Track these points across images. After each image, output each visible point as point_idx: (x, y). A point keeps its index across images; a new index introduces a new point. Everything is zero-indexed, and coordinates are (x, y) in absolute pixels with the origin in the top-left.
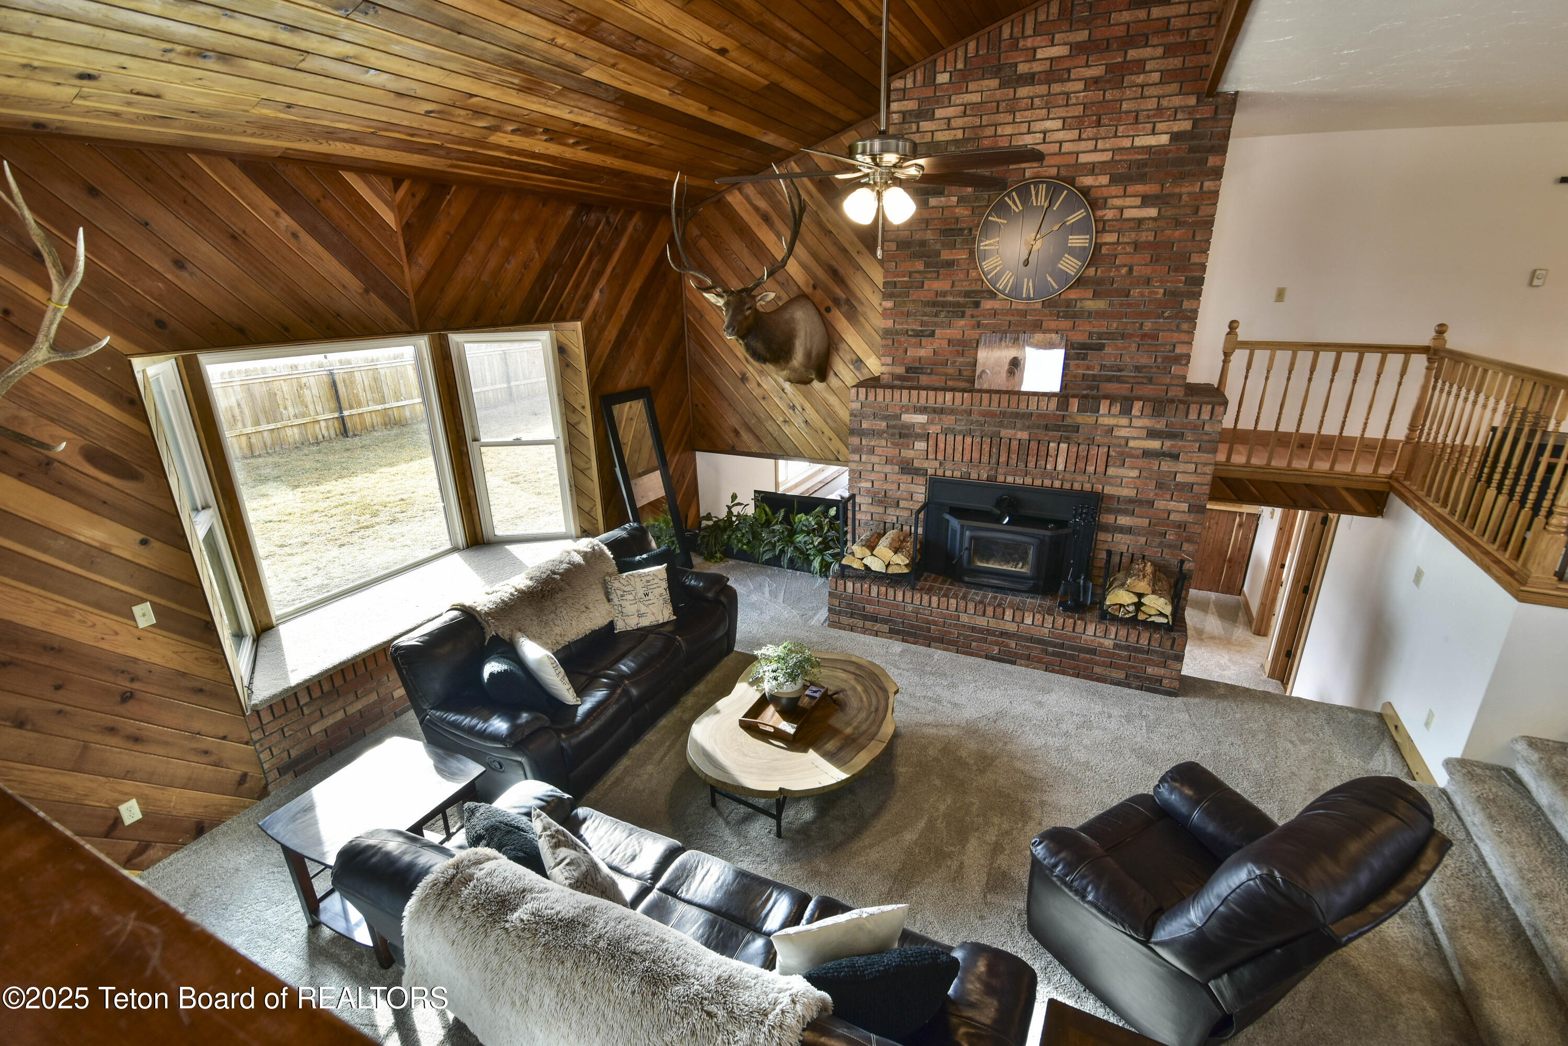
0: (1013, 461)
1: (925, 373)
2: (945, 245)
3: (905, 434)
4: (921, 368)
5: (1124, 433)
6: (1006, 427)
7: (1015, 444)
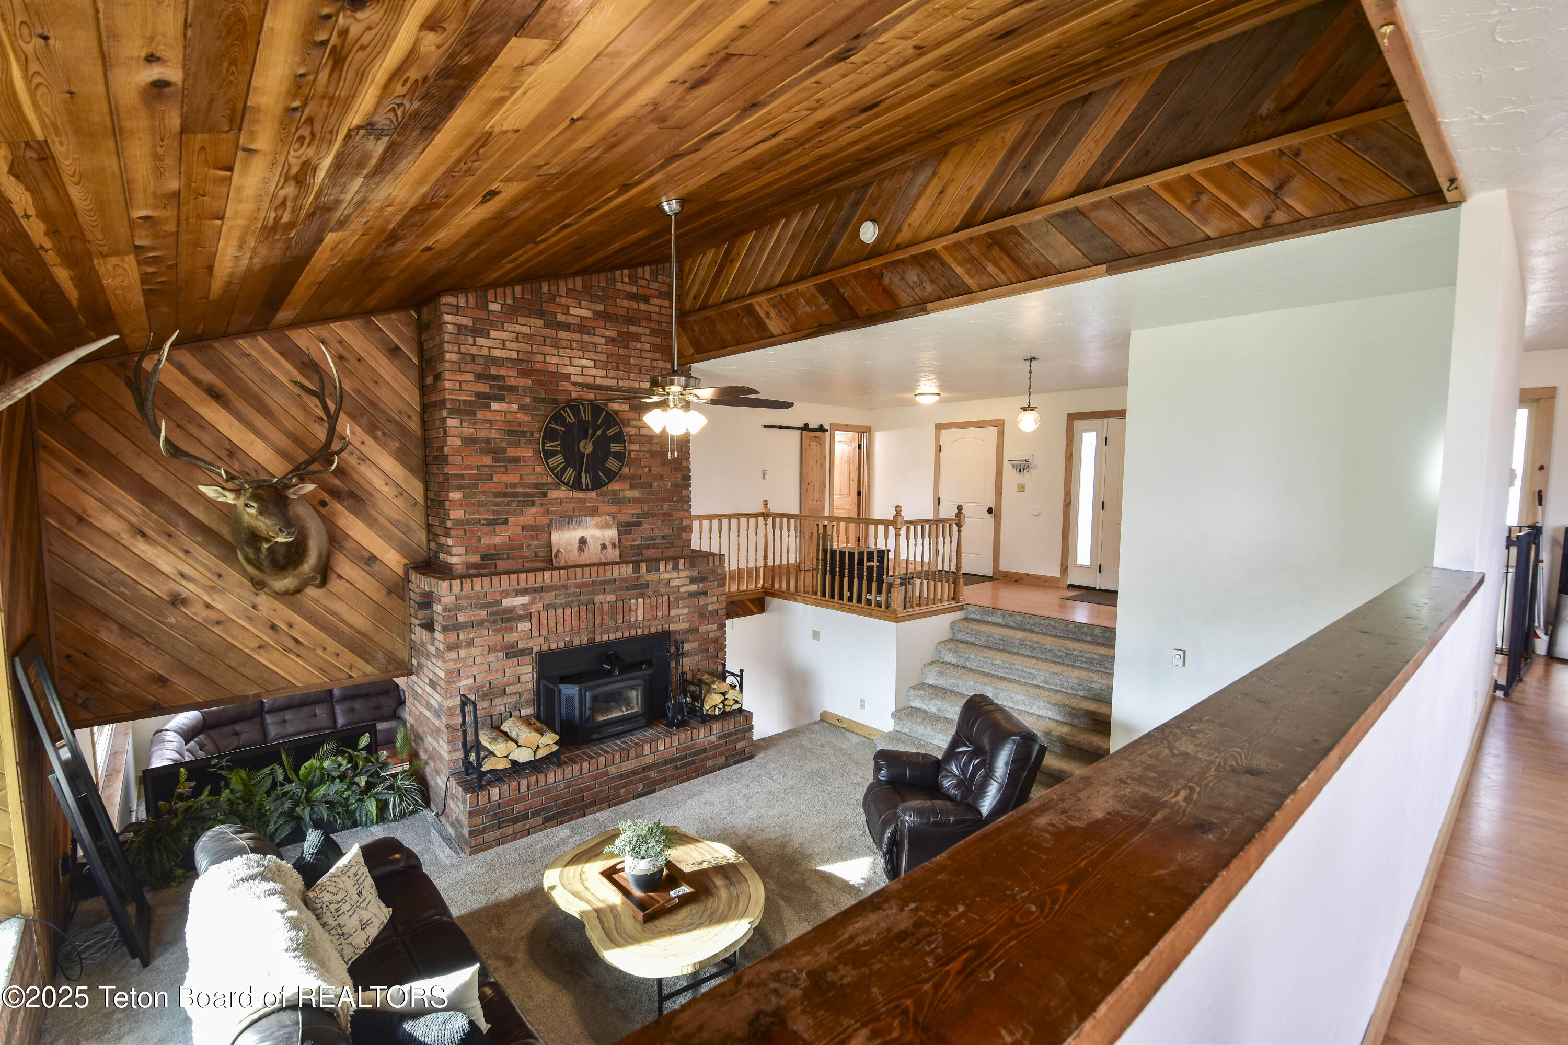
0: (606, 622)
1: (502, 559)
2: (510, 444)
3: (508, 618)
4: (498, 554)
5: (676, 583)
6: (598, 594)
7: (606, 606)
